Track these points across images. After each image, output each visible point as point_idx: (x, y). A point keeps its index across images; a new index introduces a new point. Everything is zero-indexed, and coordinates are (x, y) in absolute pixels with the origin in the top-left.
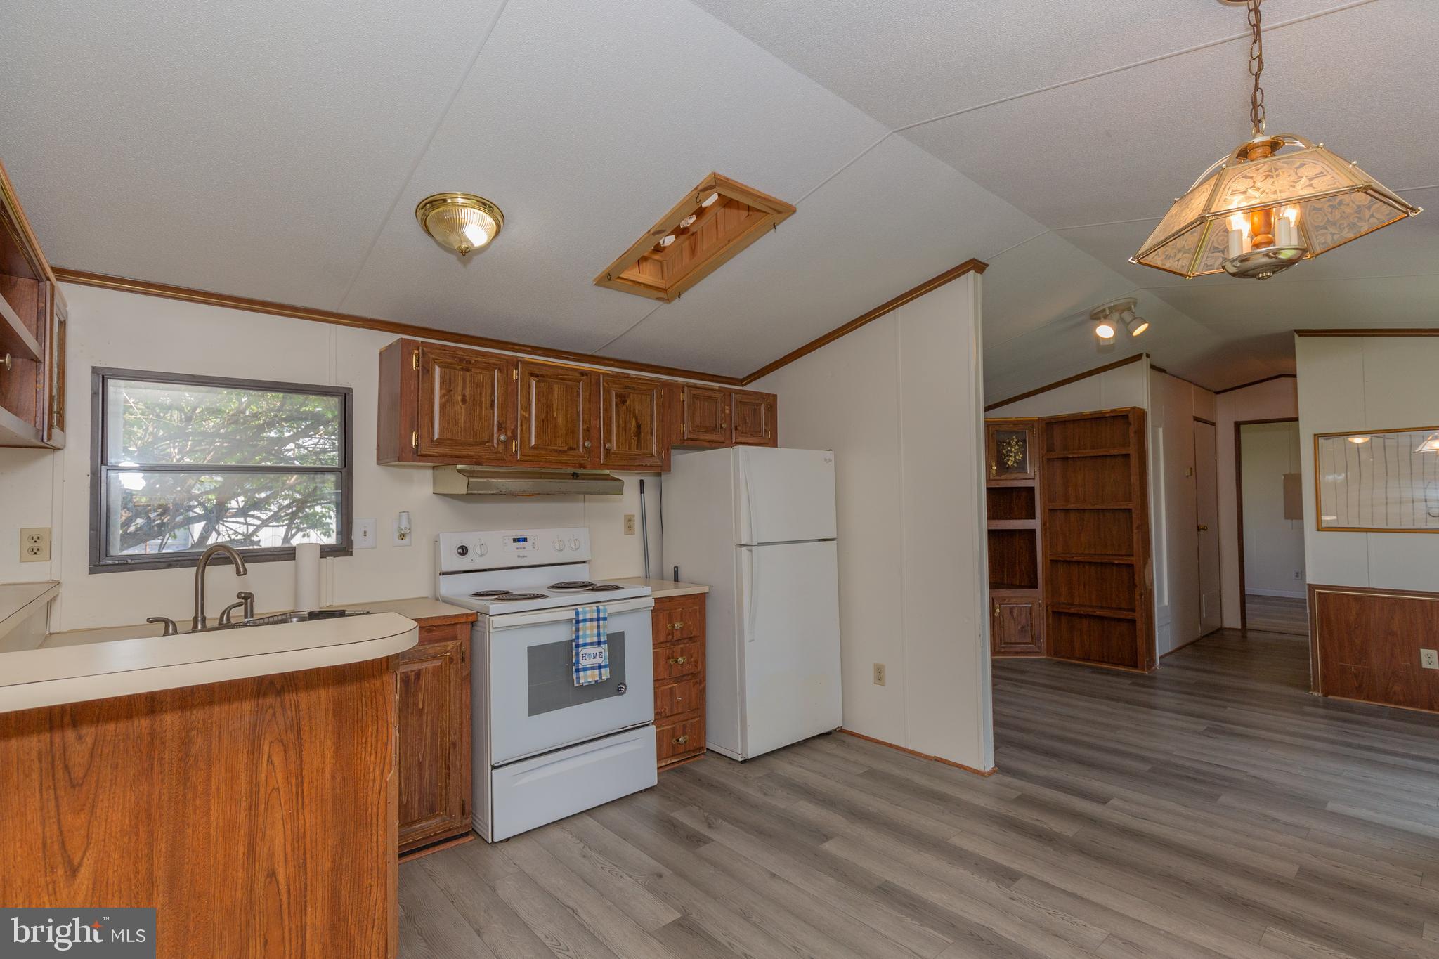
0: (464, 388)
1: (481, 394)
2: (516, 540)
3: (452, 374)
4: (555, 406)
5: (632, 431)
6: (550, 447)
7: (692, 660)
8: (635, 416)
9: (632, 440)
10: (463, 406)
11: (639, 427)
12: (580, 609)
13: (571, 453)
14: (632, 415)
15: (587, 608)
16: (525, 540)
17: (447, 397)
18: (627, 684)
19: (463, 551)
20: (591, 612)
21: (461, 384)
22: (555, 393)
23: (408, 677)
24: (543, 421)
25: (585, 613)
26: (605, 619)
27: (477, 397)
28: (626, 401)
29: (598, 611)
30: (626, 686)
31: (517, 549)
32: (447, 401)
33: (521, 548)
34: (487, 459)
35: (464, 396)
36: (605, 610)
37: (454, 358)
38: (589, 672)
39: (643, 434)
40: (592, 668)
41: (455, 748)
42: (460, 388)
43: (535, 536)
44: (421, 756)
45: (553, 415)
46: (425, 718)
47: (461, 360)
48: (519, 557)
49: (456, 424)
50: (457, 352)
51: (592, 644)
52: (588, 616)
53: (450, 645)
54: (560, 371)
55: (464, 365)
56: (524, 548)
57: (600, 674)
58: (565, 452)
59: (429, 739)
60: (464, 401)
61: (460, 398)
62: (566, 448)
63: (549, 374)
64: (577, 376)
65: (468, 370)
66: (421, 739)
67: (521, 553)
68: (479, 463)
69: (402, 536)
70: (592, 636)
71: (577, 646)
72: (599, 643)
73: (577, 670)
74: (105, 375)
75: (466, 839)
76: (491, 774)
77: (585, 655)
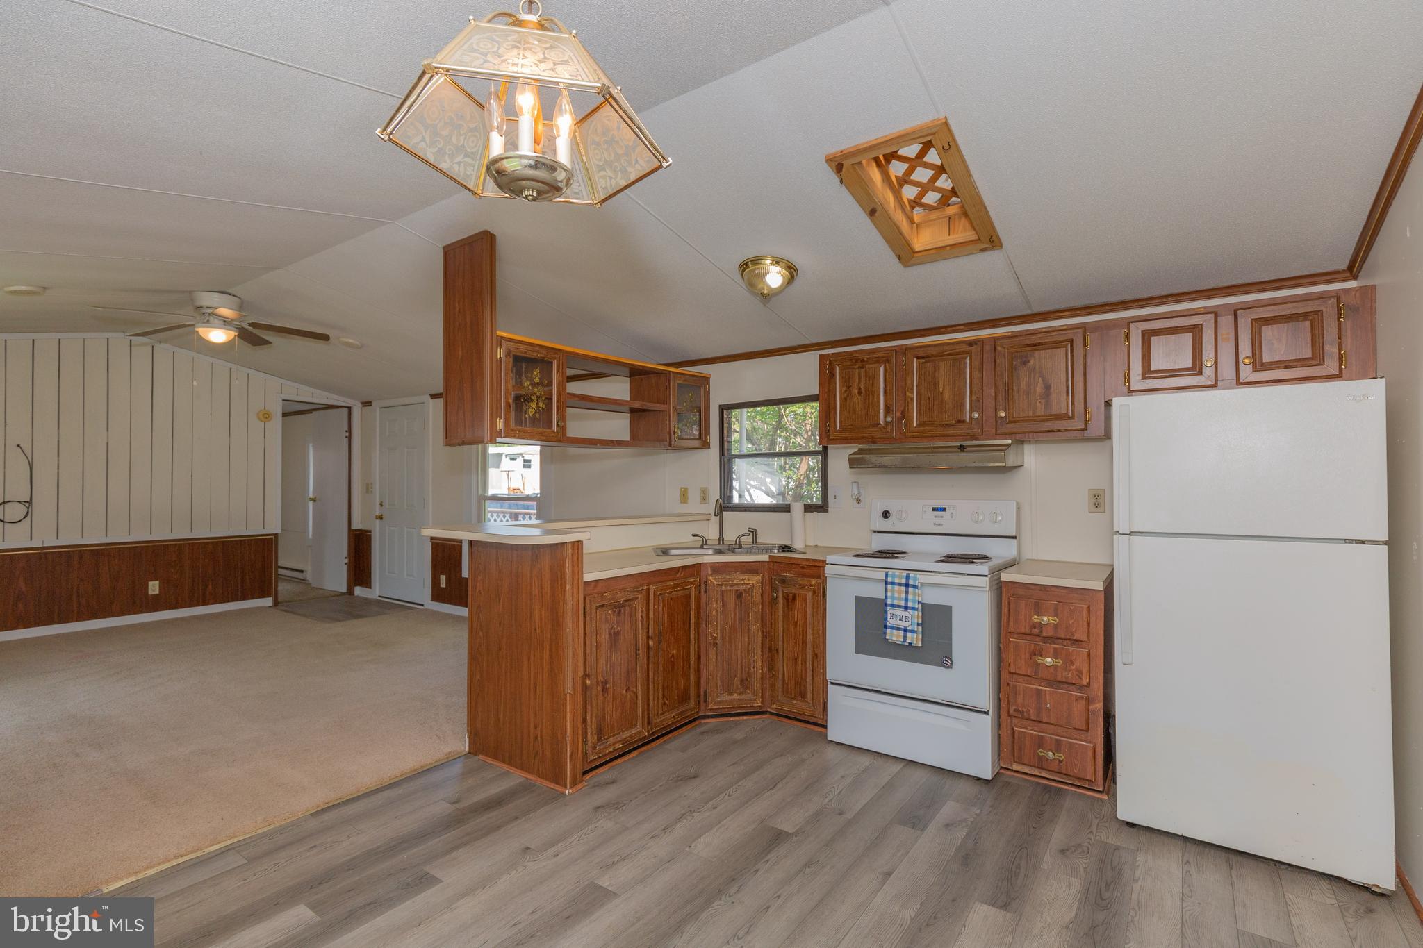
0: (859, 383)
1: (873, 384)
2: (935, 509)
3: (851, 373)
4: (941, 383)
5: (1037, 394)
6: (935, 423)
7: (1073, 667)
8: (1041, 375)
9: (1038, 404)
10: (859, 398)
11: (1048, 387)
12: (890, 572)
13: (959, 426)
14: (1037, 375)
15: (897, 573)
16: (944, 509)
17: (848, 392)
18: (953, 659)
19: (886, 515)
20: (900, 577)
21: (857, 380)
22: (942, 371)
23: (788, 596)
24: (929, 399)
25: (893, 576)
26: (915, 587)
27: (870, 388)
28: (1029, 362)
29: (908, 577)
30: (951, 661)
31: (936, 517)
32: (847, 396)
33: (939, 517)
34: (880, 438)
35: (860, 389)
36: (915, 579)
37: (851, 360)
38: (895, 632)
39: (1054, 396)
40: (898, 629)
41: (817, 658)
42: (856, 384)
43: (954, 507)
44: (796, 655)
45: (939, 392)
46: (798, 629)
47: (857, 361)
48: (935, 524)
49: (854, 411)
50: (854, 355)
51: (899, 607)
52: (897, 580)
53: (814, 581)
54: (946, 348)
55: (859, 364)
56: (942, 517)
57: (905, 637)
58: (952, 425)
59: (801, 644)
60: (860, 393)
61: (856, 391)
62: (954, 422)
63: (934, 353)
64: (965, 348)
65: (863, 367)
66: (796, 643)
67: (938, 521)
68: (874, 443)
69: (859, 501)
70: (899, 599)
71: (886, 605)
72: (906, 608)
73: (886, 627)
74: (723, 409)
75: (823, 730)
76: (830, 687)
77: (892, 615)
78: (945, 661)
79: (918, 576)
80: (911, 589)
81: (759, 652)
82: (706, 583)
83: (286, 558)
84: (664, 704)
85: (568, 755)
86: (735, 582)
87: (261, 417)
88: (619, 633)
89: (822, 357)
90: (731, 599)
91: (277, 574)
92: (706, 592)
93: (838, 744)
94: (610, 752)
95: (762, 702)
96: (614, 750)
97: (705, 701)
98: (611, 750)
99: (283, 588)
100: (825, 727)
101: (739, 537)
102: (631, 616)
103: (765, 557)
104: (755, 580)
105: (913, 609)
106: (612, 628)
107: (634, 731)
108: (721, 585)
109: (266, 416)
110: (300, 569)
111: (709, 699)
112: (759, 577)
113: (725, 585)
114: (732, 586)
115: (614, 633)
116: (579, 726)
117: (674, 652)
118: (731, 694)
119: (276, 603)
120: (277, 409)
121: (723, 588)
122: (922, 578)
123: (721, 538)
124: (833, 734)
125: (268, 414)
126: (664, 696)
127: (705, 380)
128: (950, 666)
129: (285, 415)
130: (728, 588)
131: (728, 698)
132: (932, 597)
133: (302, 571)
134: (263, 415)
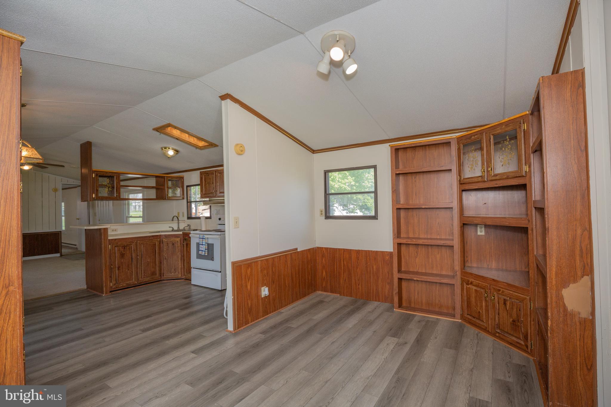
3: (206, 177)
10: (208, 185)
15: (201, 235)
18: (214, 258)
19: (220, 219)
21: (207, 179)
24: (222, 185)
27: (210, 182)
29: (203, 236)
32: (205, 184)
34: (212, 197)
47: (207, 174)
49: (207, 189)
50: (207, 172)
52: (201, 237)
53: (188, 240)
60: (208, 183)
65: (210, 175)
70: (202, 242)
71: (199, 244)
72: (203, 245)
73: (199, 250)
74: (187, 186)
75: (190, 281)
76: (192, 269)
77: (201, 247)
78: (212, 259)
79: (205, 236)
80: (204, 239)
81: (180, 261)
82: (162, 240)
83: (64, 240)
84: (145, 275)
85: (104, 285)
86: (172, 240)
87: (54, 191)
88: (124, 254)
89: (200, 172)
90: (170, 245)
91: (61, 245)
92: (163, 243)
93: (194, 285)
94: (121, 287)
95: (182, 276)
96: (123, 286)
97: (163, 275)
98: (121, 286)
99: (64, 251)
100: (191, 280)
101: (184, 227)
102: (129, 249)
103: (181, 233)
104: (178, 239)
105: (204, 245)
106: (121, 252)
107: (131, 282)
108: (167, 241)
109: (56, 190)
110: (75, 244)
111: (164, 275)
112: (179, 239)
113: (169, 241)
114: (171, 241)
115: (122, 254)
116: (108, 278)
117: (149, 260)
118: (171, 273)
119: (61, 255)
120: (60, 187)
121: (168, 242)
122: (206, 236)
123: (178, 228)
124: (193, 282)
125: (57, 190)
126: (144, 273)
127: (182, 178)
128: (213, 260)
129: (63, 189)
130: (170, 242)
131: (170, 274)
132: (210, 242)
133: (76, 245)
134: (55, 190)
